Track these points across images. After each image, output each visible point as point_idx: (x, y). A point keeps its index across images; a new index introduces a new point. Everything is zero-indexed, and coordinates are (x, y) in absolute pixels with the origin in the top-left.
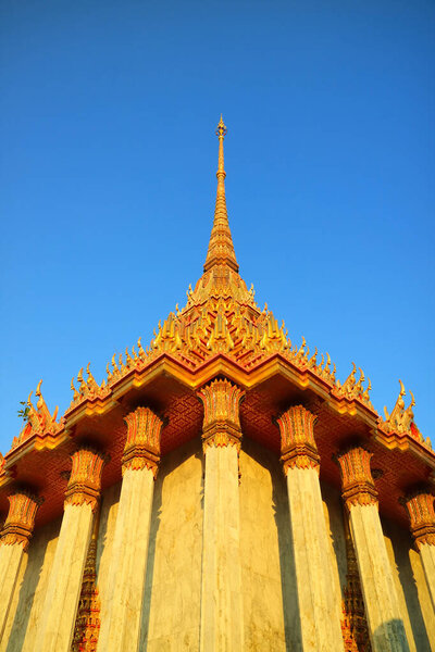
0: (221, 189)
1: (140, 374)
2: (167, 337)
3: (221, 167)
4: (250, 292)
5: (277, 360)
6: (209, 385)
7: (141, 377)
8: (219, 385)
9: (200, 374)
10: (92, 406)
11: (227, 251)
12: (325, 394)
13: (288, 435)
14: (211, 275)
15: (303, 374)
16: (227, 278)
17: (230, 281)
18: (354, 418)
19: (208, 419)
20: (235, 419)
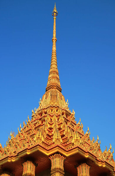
0: (54, 49)
1: (29, 150)
2: (39, 138)
3: (54, 35)
4: (67, 103)
5: (77, 148)
6: (53, 155)
7: (29, 151)
8: (57, 156)
9: (50, 151)
10: (10, 158)
11: (57, 82)
12: (94, 160)
13: (80, 173)
14: (49, 93)
15: (86, 153)
16: (56, 96)
17: (58, 97)
18: (105, 168)
19: (53, 167)
20: (62, 167)
